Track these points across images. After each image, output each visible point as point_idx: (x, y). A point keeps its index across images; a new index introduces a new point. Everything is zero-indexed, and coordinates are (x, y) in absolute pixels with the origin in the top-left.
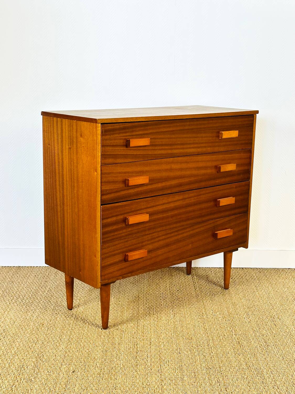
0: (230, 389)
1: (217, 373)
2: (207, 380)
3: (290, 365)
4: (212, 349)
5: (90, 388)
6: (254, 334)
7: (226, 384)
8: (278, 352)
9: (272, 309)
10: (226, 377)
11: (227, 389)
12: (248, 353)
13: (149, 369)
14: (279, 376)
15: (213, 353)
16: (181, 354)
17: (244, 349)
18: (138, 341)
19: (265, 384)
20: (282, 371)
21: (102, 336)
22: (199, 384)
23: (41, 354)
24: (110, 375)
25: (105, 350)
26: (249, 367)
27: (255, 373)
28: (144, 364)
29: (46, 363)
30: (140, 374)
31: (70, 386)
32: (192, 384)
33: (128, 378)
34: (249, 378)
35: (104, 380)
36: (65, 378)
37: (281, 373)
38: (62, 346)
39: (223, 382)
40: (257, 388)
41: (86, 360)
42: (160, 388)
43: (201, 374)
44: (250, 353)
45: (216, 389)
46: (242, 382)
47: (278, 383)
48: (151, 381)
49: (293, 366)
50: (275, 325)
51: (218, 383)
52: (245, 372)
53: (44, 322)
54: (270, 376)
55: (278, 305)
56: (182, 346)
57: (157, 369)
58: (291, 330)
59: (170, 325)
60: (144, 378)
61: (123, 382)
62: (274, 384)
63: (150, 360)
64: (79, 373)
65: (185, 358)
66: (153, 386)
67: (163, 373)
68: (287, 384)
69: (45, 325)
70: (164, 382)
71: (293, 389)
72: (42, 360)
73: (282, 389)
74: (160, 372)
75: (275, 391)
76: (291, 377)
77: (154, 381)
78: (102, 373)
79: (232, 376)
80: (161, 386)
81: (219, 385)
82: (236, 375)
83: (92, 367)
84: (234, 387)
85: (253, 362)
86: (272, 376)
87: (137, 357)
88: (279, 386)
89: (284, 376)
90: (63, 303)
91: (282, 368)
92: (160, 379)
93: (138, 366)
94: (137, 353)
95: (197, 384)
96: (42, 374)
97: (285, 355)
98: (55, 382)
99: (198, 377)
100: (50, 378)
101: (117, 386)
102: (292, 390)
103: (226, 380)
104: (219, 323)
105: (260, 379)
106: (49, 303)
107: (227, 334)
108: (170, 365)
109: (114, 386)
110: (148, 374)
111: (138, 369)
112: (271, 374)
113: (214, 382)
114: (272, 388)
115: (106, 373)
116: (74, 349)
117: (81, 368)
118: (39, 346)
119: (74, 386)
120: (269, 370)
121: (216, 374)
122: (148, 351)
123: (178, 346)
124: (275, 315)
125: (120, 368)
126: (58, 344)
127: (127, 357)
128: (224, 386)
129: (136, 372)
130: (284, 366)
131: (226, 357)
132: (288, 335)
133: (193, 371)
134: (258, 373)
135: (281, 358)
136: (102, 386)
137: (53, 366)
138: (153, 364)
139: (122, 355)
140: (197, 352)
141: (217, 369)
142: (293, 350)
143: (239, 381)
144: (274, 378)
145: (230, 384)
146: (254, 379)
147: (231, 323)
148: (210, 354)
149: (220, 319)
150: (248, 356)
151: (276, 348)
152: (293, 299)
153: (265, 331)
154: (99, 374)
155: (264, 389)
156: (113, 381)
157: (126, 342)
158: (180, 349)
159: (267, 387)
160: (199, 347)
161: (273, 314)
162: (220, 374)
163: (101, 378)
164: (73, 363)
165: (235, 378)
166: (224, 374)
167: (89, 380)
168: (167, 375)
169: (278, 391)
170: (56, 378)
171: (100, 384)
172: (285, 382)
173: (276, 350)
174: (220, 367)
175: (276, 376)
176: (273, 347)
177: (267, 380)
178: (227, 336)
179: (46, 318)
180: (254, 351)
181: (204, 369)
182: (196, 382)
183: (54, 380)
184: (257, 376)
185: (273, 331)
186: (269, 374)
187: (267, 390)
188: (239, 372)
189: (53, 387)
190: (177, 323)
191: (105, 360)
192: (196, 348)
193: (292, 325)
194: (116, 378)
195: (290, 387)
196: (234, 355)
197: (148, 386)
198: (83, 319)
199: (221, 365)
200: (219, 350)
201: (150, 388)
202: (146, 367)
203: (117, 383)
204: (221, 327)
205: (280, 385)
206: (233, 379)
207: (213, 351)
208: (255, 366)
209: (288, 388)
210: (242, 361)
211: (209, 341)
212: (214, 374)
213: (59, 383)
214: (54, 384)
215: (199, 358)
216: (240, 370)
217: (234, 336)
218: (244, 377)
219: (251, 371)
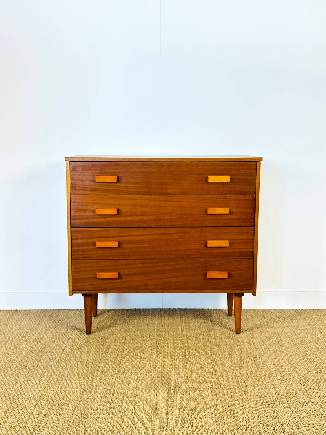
0: (202, 433)
1: (191, 415)
2: (179, 423)
3: (266, 406)
4: (190, 390)
5: (58, 433)
6: (233, 374)
7: (198, 426)
8: (255, 393)
9: (255, 349)
10: (200, 419)
11: (199, 432)
12: (225, 393)
13: (122, 412)
14: (254, 418)
15: (190, 394)
16: (157, 396)
17: (222, 389)
18: (117, 382)
19: (238, 426)
20: (258, 412)
21: (82, 378)
22: (171, 427)
23: (17, 396)
24: (82, 418)
25: (81, 393)
26: (225, 409)
27: (230, 414)
28: (118, 407)
29: (19, 406)
30: (112, 418)
31: (38, 430)
32: (164, 427)
33: (99, 422)
34: (223, 420)
35: (74, 424)
36: (35, 422)
37: (256, 414)
38: (40, 388)
39: (196, 424)
40: (230, 431)
41: (60, 403)
42: (131, 432)
43: (174, 417)
44: (227, 394)
45: (188, 432)
46: (215, 425)
47: (252, 425)
48: (122, 425)
49: (269, 407)
50: (256, 365)
51: (191, 426)
52: (220, 414)
53: (27, 364)
54: (244, 418)
55: (261, 345)
56: (160, 388)
57: (131, 412)
58: (271, 370)
59: (151, 366)
60: (116, 422)
61: (93, 426)
62: (248, 426)
63: (125, 402)
64: (50, 417)
65: (161, 400)
66: (123, 430)
67: (136, 416)
68: (262, 426)
69: (27, 367)
70: (136, 425)
71: (267, 431)
72: (16, 403)
73: (256, 432)
74: (133, 414)
75: (248, 433)
76: (266, 419)
77: (125, 424)
78: (73, 416)
79: (206, 419)
80: (132, 430)
81: (192, 428)
82: (211, 417)
83: (65, 410)
84: (206, 430)
85: (229, 403)
86: (246, 418)
87: (113, 399)
88: (252, 429)
89: (259, 417)
90: (50, 345)
91: (258, 409)
92: (132, 422)
93: (112, 409)
94: (113, 394)
95: (169, 428)
96: (13, 417)
97: (262, 395)
98: (24, 426)
99: (171, 420)
100: (19, 422)
101: (87, 430)
102: (265, 432)
103: (199, 423)
104: (200, 363)
105: (234, 421)
106: (37, 345)
107: (207, 374)
108: (144, 408)
109: (83, 431)
110: (121, 417)
111: (111, 412)
112: (246, 416)
113: (187, 425)
114: (245, 431)
115: (78, 416)
116: (50, 392)
117: (53, 412)
118: (16, 389)
119: (43, 430)
120: (244, 411)
121: (189, 416)
122: (125, 393)
123: (156, 387)
124: (257, 355)
125: (93, 411)
126: (36, 387)
127: (102, 400)
128: (196, 430)
129: (109, 415)
130: (260, 407)
131: (203, 398)
132: (268, 375)
133: (167, 413)
134: (233, 414)
135: (258, 399)
136: (71, 430)
137: (25, 410)
138: (127, 407)
139: (98, 397)
140: (174, 393)
141: (192, 411)
142: (270, 391)
143: (213, 423)
144: (248, 420)
145: (203, 426)
146: (228, 421)
147: (212, 363)
148: (187, 395)
149: (202, 360)
150: (225, 396)
151: (254, 388)
152: (276, 339)
153: (245, 371)
154: (71, 418)
155: (237, 432)
156: (83, 425)
157: (105, 383)
158: (158, 390)
159: (240, 429)
160: (177, 388)
161: (255, 354)
162: (194, 416)
163: (72, 422)
164: (47, 406)
165: (209, 420)
166: (198, 416)
167: (59, 424)
168: (139, 418)
169: (251, 434)
170: (26, 422)
171: (70, 428)
172: (260, 423)
173: (254, 390)
174: (195, 409)
175: (251, 418)
176: (251, 387)
177: (242, 422)
178: (206, 376)
179: (31, 360)
180: (232, 391)
181: (179, 411)
182: (168, 426)
183: (23, 424)
184: (231, 418)
185: (253, 371)
186: (244, 416)
187: (239, 433)
188: (213, 414)
189: (20, 432)
190: (158, 363)
191: (80, 403)
192: (174, 389)
193: (273, 364)
194: (87, 422)
195: (264, 430)
196: (211, 396)
197: (118, 430)
198: (66, 360)
199: (196, 407)
200: (197, 391)
201: (120, 432)
202: (120, 410)
203: (87, 427)
204: (202, 367)
205: (254, 427)
206: (207, 422)
207: (190, 392)
208: (230, 407)
209: (262, 430)
210: (218, 403)
211: (188, 382)
212: (188, 416)
213: (28, 427)
214: (22, 428)
215: (175, 399)
216: (215, 411)
217: (214, 376)
218: (218, 420)
219: (226, 412)
